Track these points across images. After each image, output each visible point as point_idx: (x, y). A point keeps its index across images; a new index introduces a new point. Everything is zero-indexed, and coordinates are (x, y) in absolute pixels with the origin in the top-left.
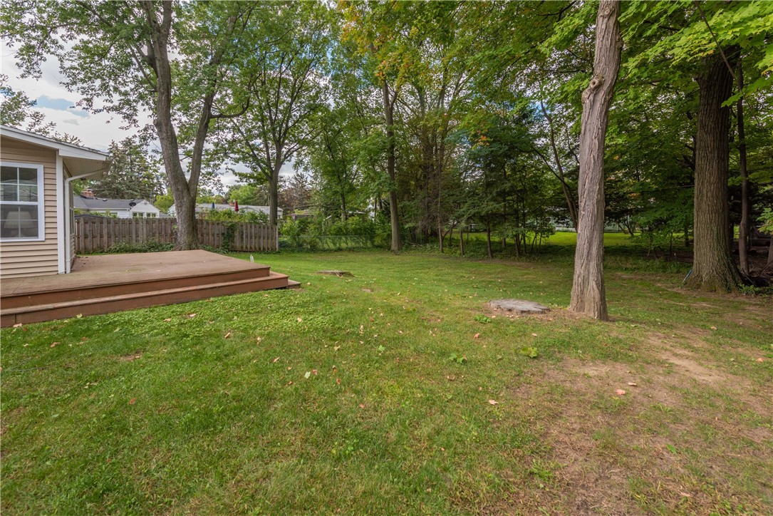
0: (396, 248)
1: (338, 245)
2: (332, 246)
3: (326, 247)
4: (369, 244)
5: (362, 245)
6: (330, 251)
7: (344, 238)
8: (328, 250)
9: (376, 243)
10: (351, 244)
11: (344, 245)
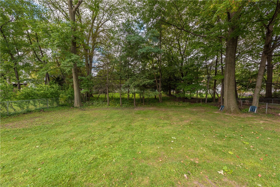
0: (79, 105)
1: (25, 108)
2: (18, 109)
3: (12, 111)
4: (55, 104)
5: (49, 105)
6: (16, 115)
7: (31, 102)
8: (14, 114)
9: (60, 103)
10: (39, 105)
11: (31, 107)
